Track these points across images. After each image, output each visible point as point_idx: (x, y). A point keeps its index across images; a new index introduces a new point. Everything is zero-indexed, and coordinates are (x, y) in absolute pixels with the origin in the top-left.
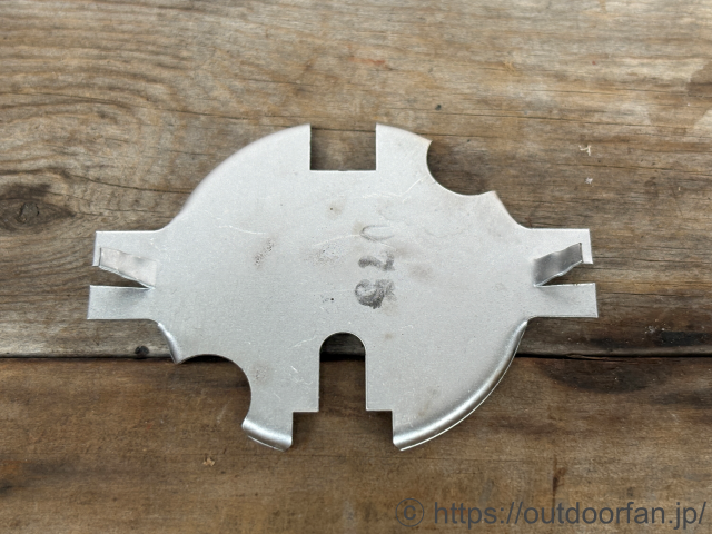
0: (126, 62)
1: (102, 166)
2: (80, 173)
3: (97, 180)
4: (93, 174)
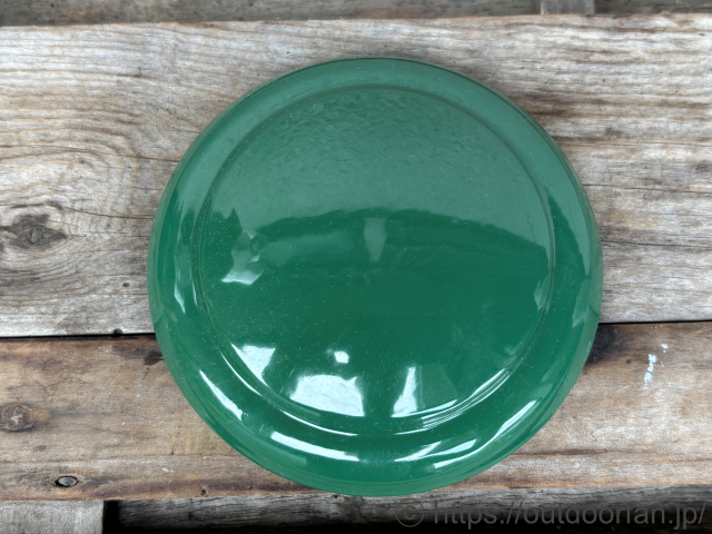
0: (95, 119)
1: (83, 200)
2: (69, 205)
3: (81, 211)
4: (77, 206)
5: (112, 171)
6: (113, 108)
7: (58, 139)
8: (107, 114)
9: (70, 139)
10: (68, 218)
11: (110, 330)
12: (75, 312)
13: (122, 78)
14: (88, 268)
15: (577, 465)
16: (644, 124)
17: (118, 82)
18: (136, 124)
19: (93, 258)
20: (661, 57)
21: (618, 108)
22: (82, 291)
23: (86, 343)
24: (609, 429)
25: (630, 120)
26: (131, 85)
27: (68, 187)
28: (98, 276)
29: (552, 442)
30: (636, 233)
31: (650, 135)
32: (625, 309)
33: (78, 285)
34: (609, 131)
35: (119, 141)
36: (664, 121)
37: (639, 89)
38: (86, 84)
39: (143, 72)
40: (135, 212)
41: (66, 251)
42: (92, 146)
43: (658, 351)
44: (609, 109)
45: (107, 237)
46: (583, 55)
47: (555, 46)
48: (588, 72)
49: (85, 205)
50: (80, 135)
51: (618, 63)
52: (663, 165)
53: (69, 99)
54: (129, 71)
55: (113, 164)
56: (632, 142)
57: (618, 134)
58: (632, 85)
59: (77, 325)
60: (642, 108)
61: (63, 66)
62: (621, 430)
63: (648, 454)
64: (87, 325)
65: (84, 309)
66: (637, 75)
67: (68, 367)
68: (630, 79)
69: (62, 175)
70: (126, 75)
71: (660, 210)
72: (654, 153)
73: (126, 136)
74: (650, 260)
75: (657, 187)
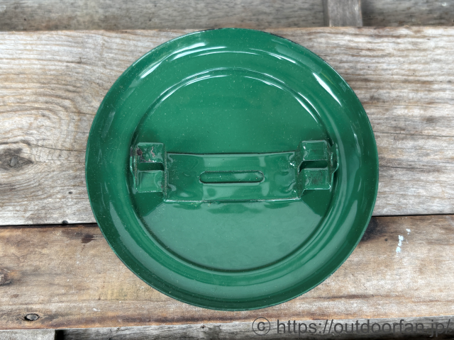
5: (63, 121)
6: (63, 82)
7: (29, 101)
8: (60, 86)
9: (36, 102)
10: (34, 150)
11: (60, 221)
12: (38, 210)
13: (69, 64)
14: (46, 182)
15: (355, 305)
16: (394, 93)
17: (67, 66)
18: (78, 92)
19: (50, 176)
20: (404, 53)
21: (377, 84)
22: (43, 197)
23: (45, 229)
24: (375, 282)
25: (385, 91)
26: (75, 68)
27: (34, 132)
28: (53, 187)
29: (339, 290)
30: (390, 161)
31: (397, 100)
32: (383, 207)
33: (40, 193)
34: (372, 98)
35: (67, 103)
36: (406, 92)
37: (390, 72)
38: (47, 67)
39: (83, 60)
40: (77, 147)
41: (32, 171)
42: (50, 106)
43: (404, 234)
44: (372, 84)
45: (59, 163)
46: (355, 52)
47: (338, 46)
48: (359, 62)
49: (45, 143)
50: (42, 99)
51: (377, 56)
52: (406, 119)
53: (36, 77)
54: (74, 59)
55: (63, 117)
56: (386, 105)
57: (378, 99)
58: (386, 70)
59: (39, 218)
60: (393, 84)
61: (32, 56)
62: (382, 282)
63: (399, 297)
64: (46, 218)
65: (44, 208)
66: (389, 64)
67: (33, 245)
68: (385, 66)
69: (31, 124)
70: (72, 62)
71: (404, 146)
72: (400, 111)
73: (72, 100)
74: (398, 177)
75: (402, 132)
